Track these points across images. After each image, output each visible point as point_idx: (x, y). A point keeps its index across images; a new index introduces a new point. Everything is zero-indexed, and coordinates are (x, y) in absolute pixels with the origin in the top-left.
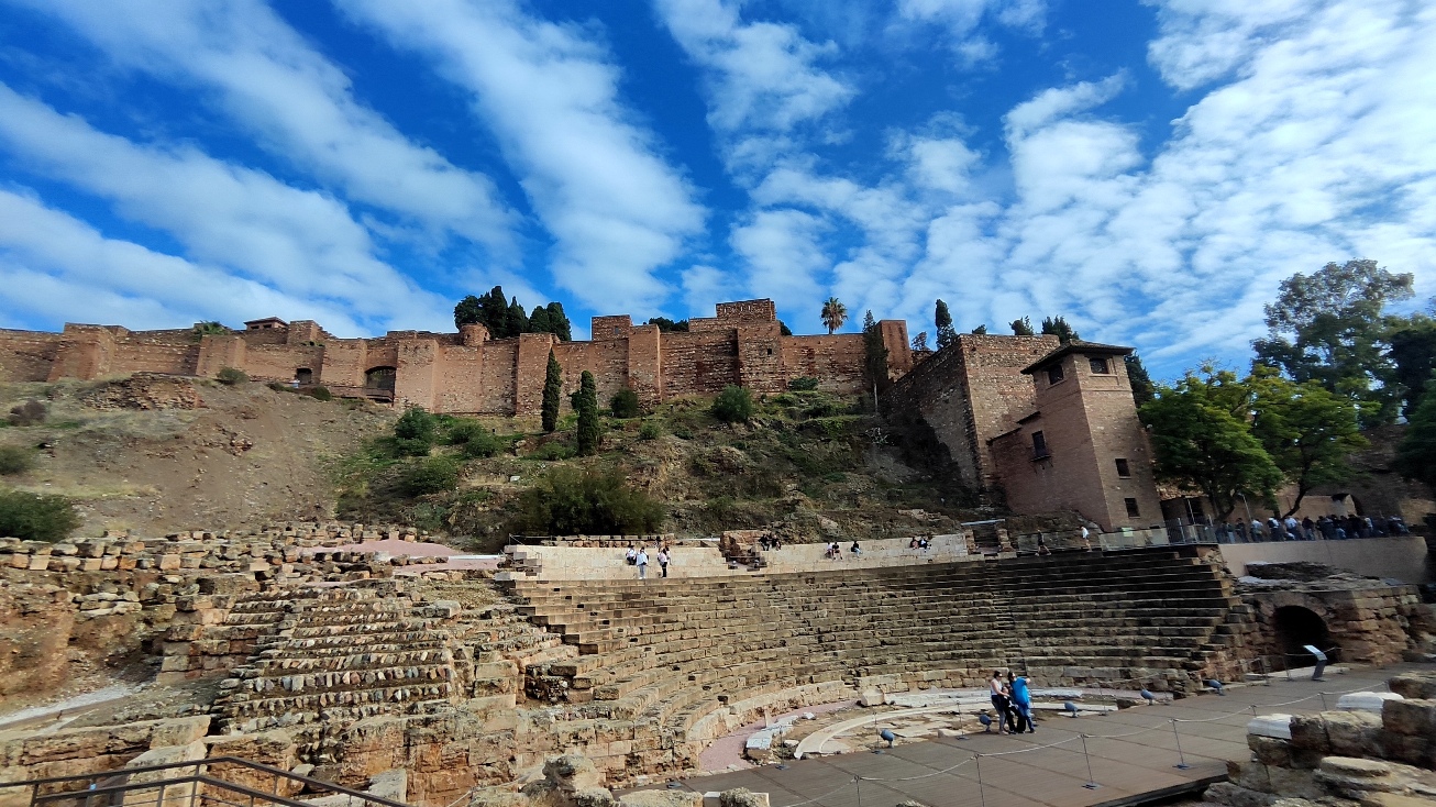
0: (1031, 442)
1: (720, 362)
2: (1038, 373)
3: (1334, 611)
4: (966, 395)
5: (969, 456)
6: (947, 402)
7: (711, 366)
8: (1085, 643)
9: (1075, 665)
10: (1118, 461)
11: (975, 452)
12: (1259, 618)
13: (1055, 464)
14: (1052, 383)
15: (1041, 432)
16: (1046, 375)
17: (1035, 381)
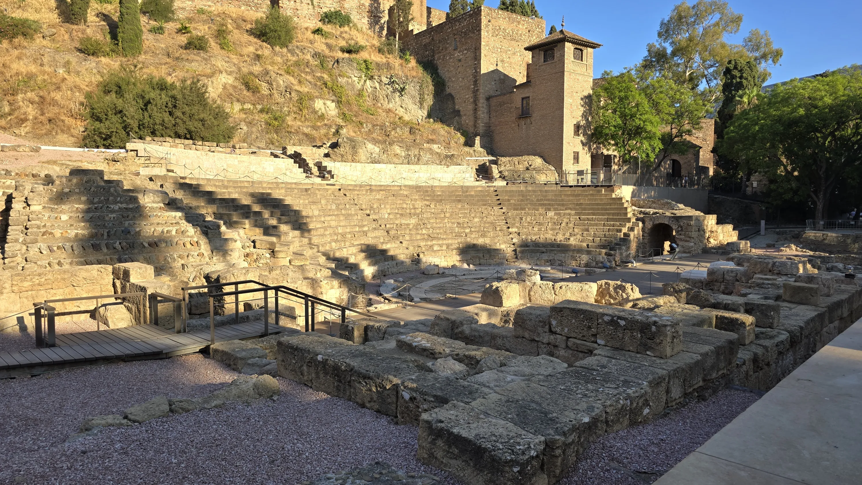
0: (520, 103)
2: (537, 51)
5: (471, 107)
6: (460, 60)
10: (575, 125)
11: (476, 105)
13: (533, 122)
14: (544, 61)
15: (529, 97)
16: (542, 53)
17: (533, 57)
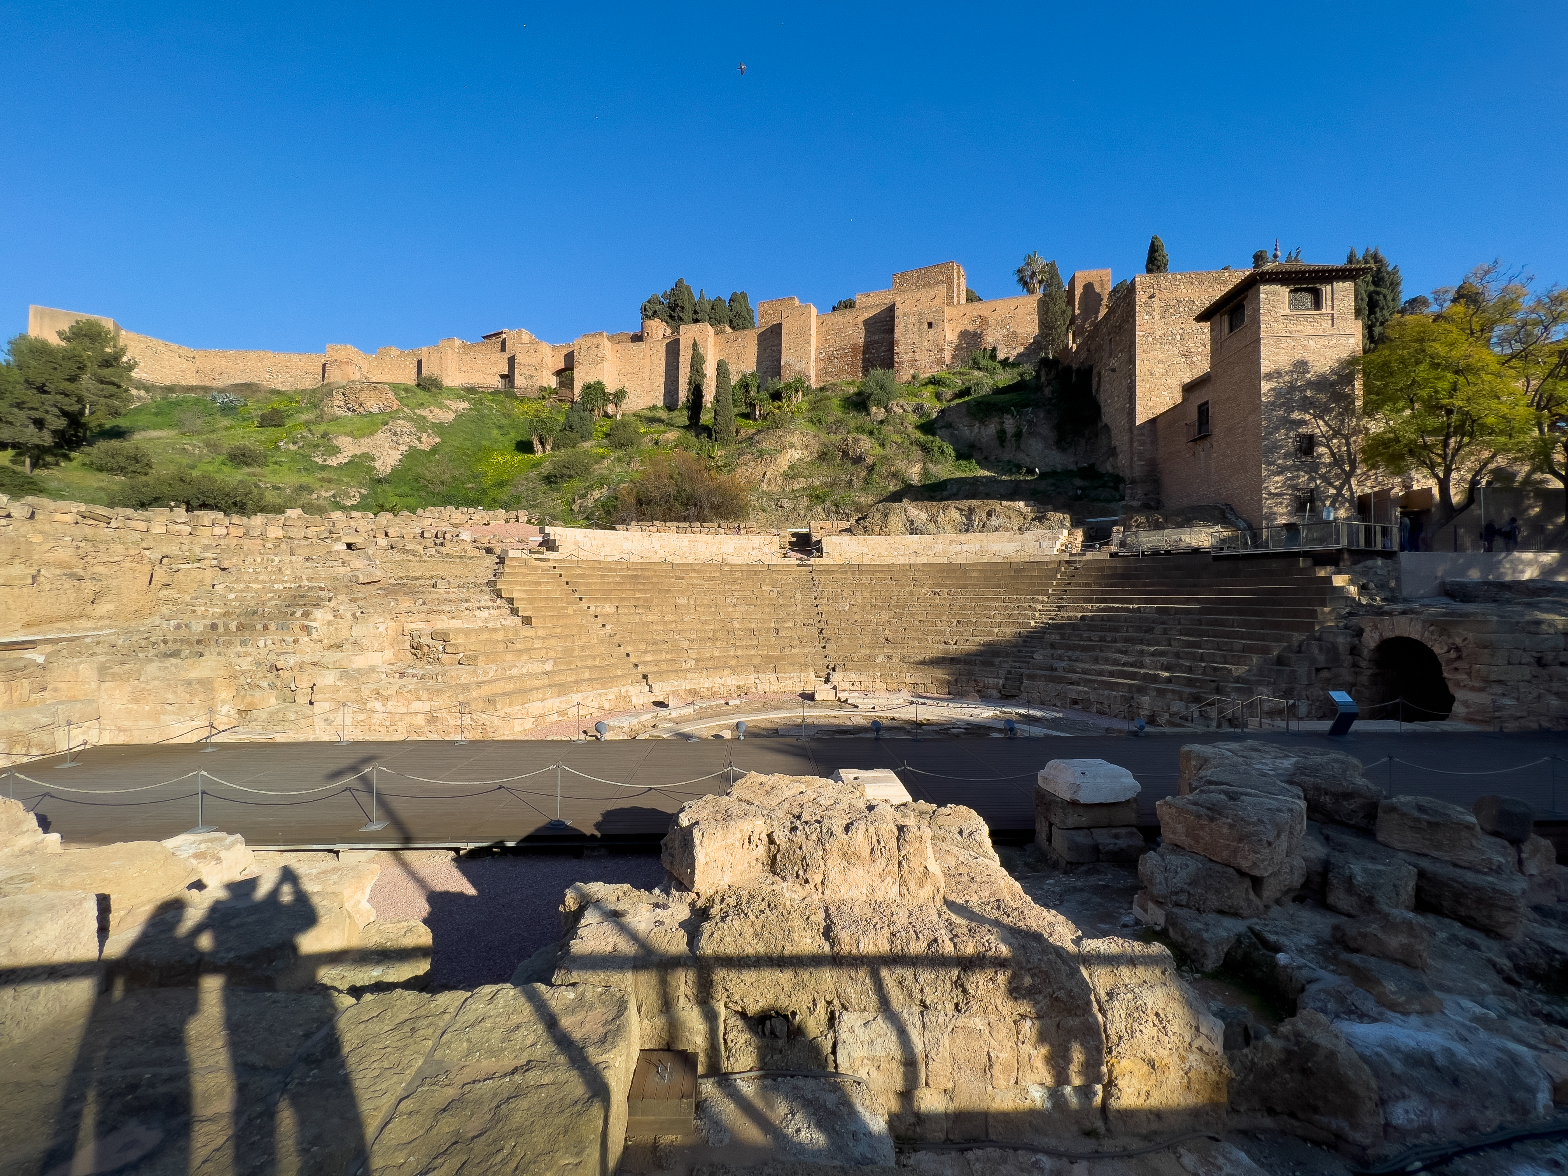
0: (1193, 415)
1: (877, 342)
2: (1218, 316)
3: (1458, 649)
4: (1132, 360)
6: (1114, 370)
7: (868, 347)
8: (1107, 661)
9: (1078, 684)
10: (1300, 436)
11: (1132, 433)
12: (1354, 650)
13: (1215, 444)
14: (1231, 330)
15: (1207, 403)
16: (1226, 318)
17: (1212, 330)
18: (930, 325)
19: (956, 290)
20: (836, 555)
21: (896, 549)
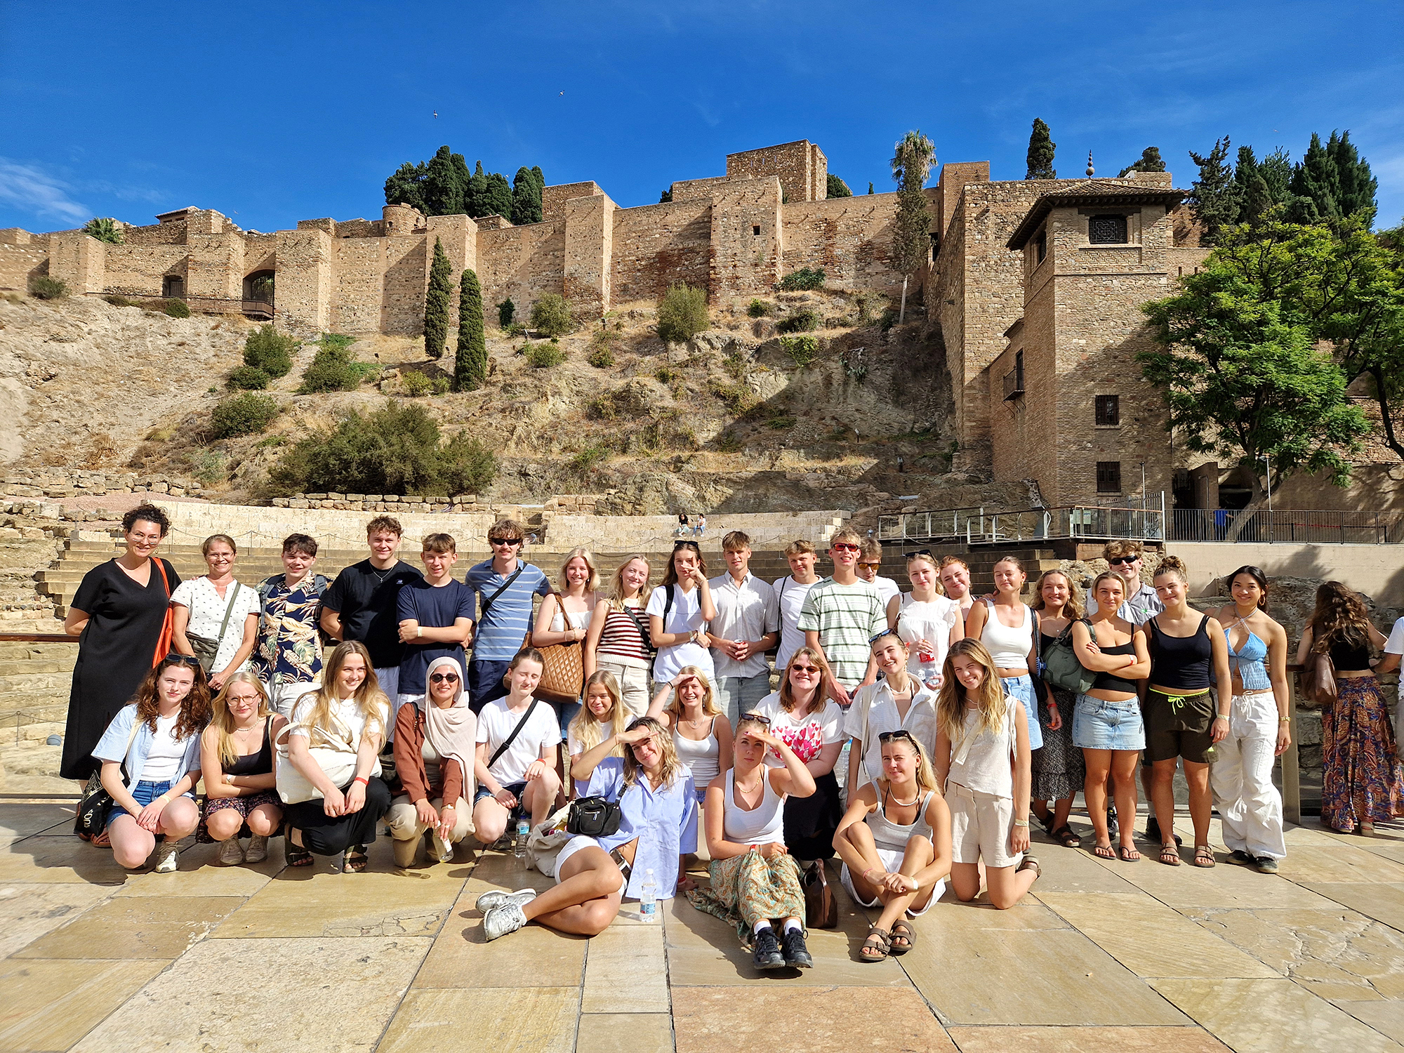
0: (1013, 366)
1: (692, 250)
2: (1027, 247)
4: (963, 292)
5: (960, 391)
6: (953, 302)
7: (680, 256)
10: (1101, 401)
11: (963, 385)
13: (1027, 405)
14: (1038, 263)
15: (1023, 350)
16: (1035, 247)
18: (757, 231)
19: (809, 180)
20: (560, 541)
21: (639, 534)
